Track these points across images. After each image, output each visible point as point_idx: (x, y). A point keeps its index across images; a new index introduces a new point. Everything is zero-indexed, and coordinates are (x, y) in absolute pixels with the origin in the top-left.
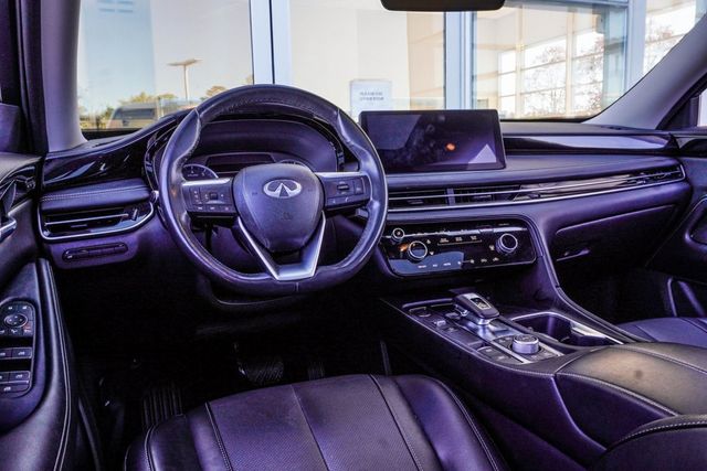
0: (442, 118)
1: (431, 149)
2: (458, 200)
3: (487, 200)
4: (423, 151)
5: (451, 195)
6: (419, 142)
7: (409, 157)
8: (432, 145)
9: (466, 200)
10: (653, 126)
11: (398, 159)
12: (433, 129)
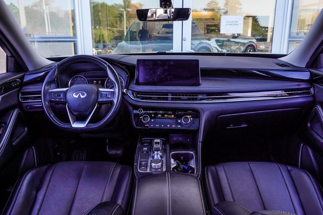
0: (172, 63)
1: (166, 76)
2: (173, 99)
3: (186, 100)
4: (162, 77)
5: (170, 96)
6: (160, 73)
7: (155, 79)
8: (166, 74)
9: (176, 99)
10: (303, 65)
11: (151, 79)
12: (167, 68)
